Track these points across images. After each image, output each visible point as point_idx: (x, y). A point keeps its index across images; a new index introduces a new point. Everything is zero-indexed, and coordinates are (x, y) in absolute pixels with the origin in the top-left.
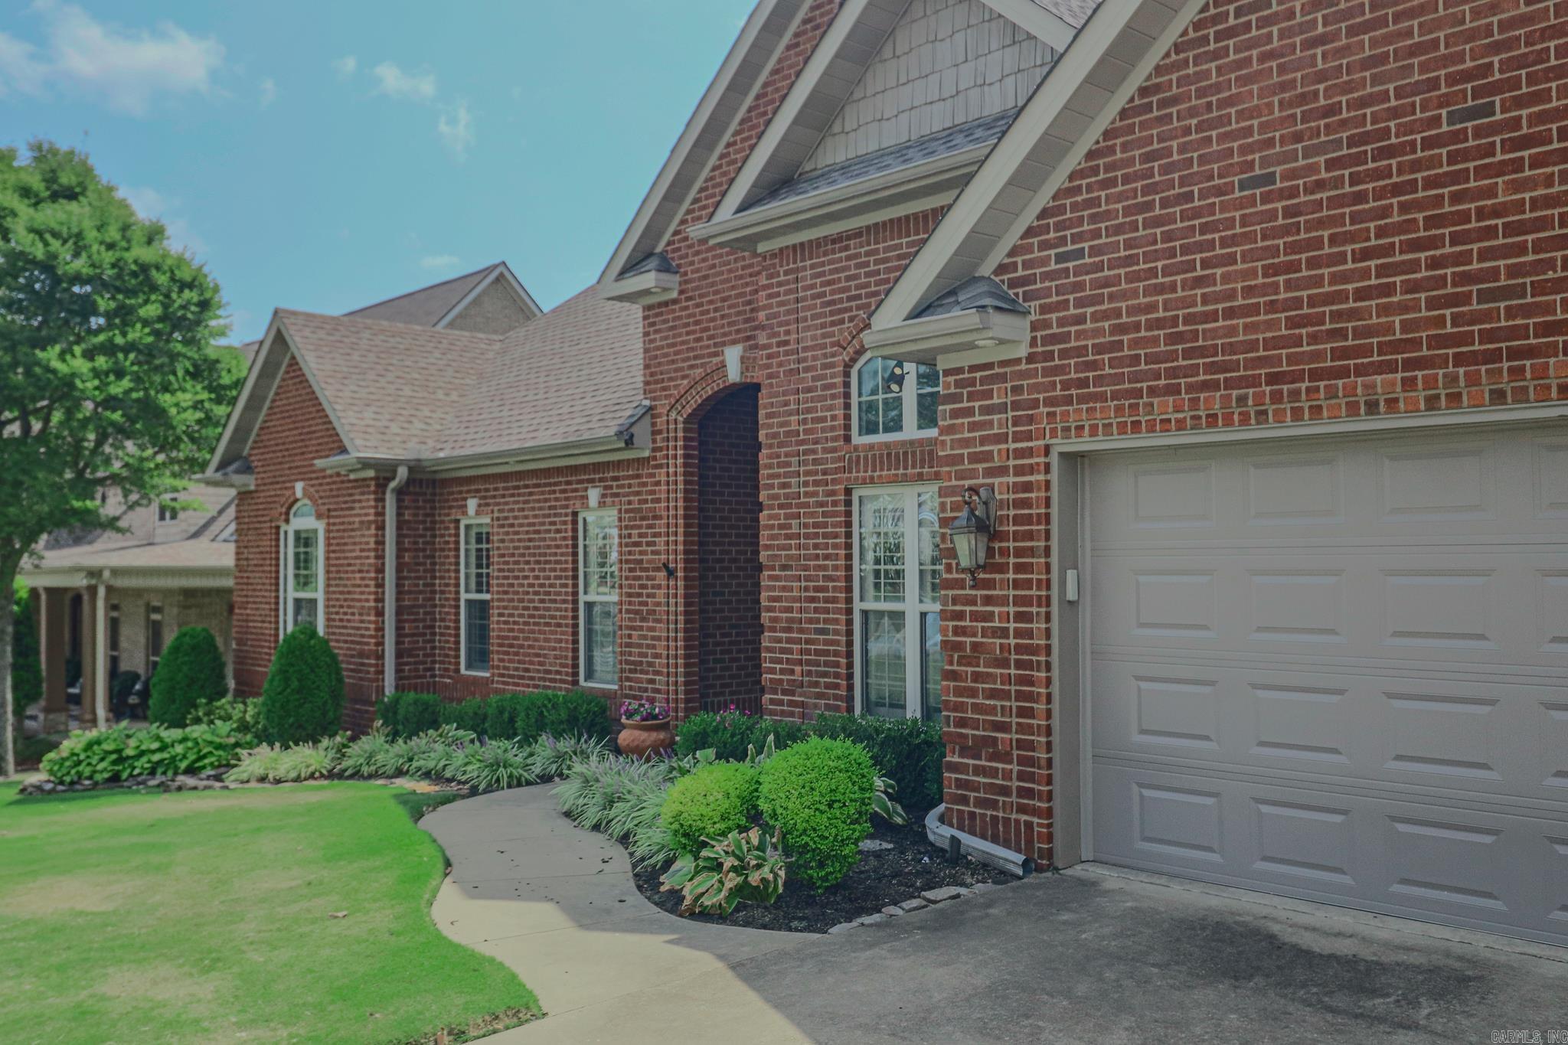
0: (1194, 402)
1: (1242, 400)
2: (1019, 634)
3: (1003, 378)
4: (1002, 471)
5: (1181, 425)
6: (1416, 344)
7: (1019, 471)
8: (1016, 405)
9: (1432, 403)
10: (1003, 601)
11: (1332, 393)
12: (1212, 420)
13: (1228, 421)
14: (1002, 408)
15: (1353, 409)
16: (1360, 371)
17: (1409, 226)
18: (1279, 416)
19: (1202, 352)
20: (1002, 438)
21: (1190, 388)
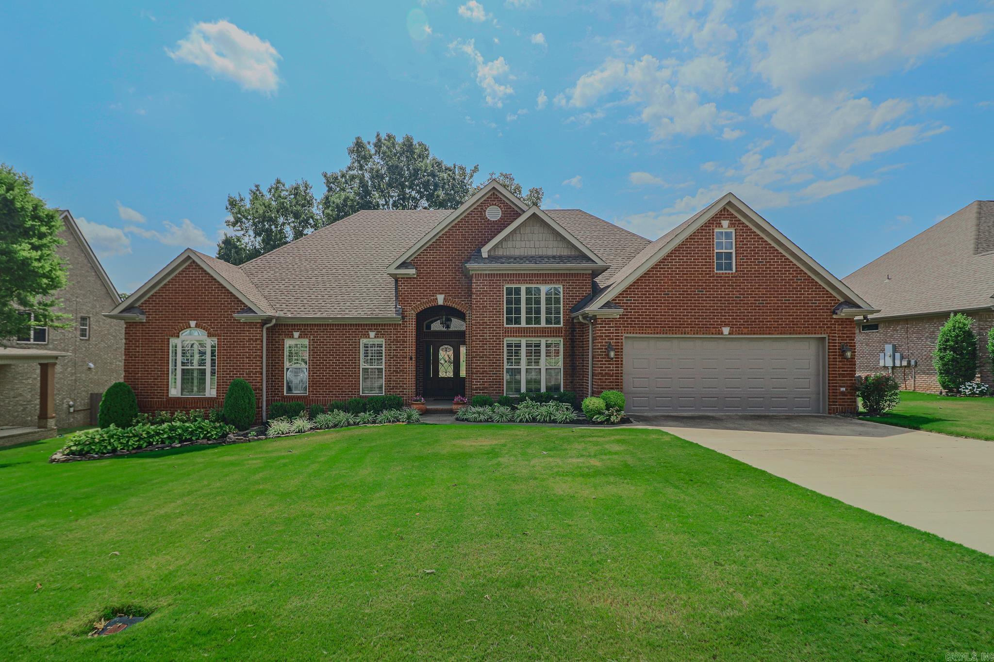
0: (655, 330)
1: (663, 330)
2: (616, 370)
3: (613, 321)
4: (613, 339)
5: (651, 333)
6: (692, 324)
7: (616, 339)
8: (616, 327)
9: (694, 334)
10: (613, 364)
11: (679, 330)
12: (657, 333)
13: (660, 333)
14: (613, 327)
15: (682, 333)
16: (683, 327)
17: (691, 306)
18: (670, 334)
19: (656, 321)
20: (613, 333)
21: (653, 327)
